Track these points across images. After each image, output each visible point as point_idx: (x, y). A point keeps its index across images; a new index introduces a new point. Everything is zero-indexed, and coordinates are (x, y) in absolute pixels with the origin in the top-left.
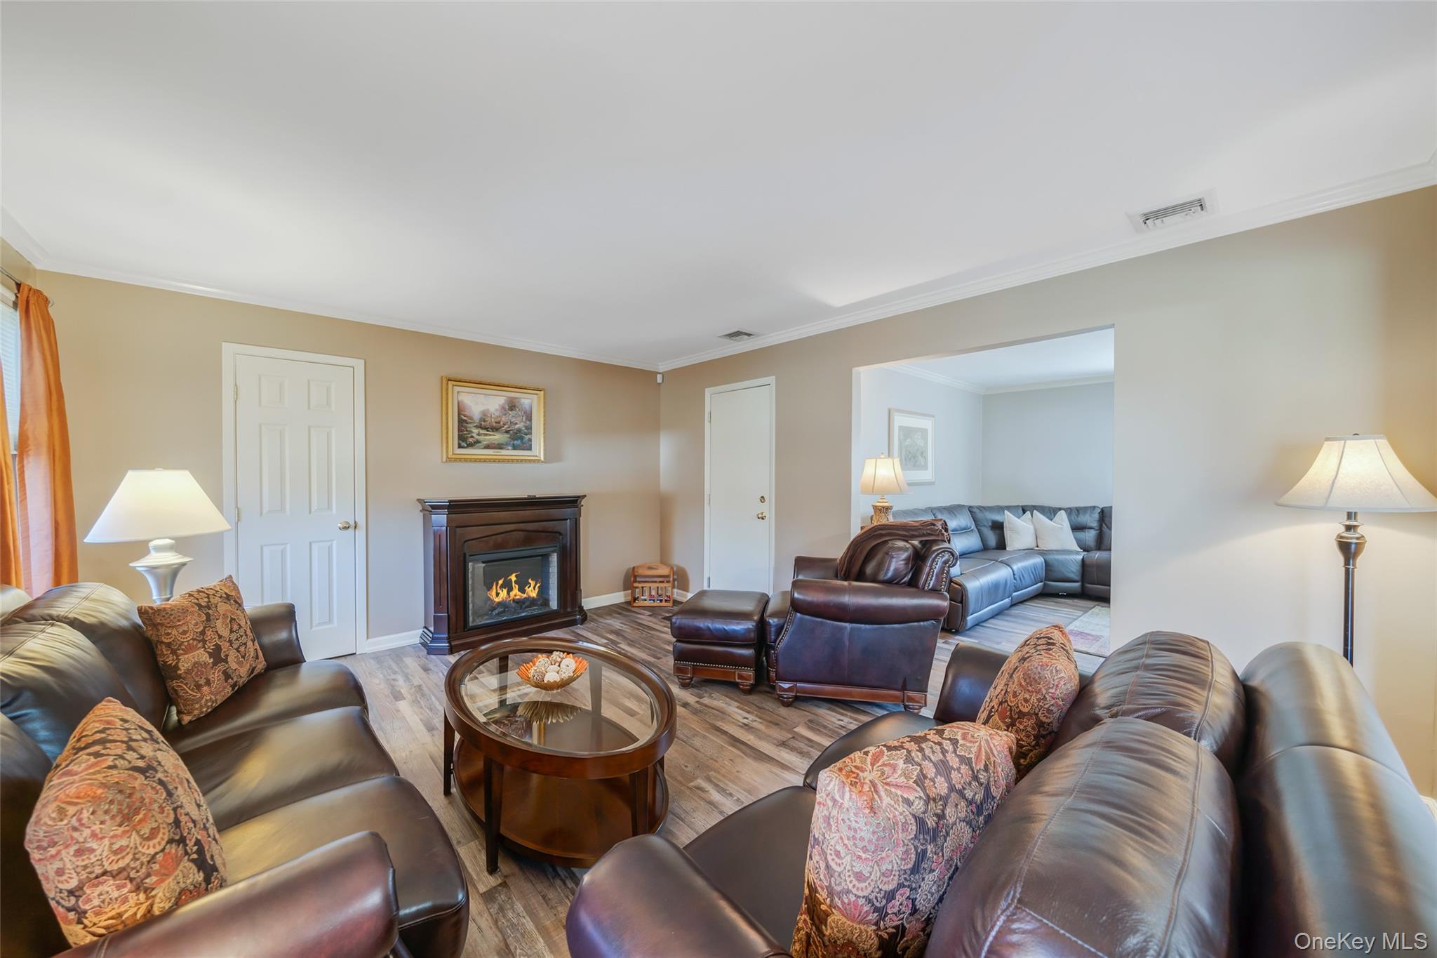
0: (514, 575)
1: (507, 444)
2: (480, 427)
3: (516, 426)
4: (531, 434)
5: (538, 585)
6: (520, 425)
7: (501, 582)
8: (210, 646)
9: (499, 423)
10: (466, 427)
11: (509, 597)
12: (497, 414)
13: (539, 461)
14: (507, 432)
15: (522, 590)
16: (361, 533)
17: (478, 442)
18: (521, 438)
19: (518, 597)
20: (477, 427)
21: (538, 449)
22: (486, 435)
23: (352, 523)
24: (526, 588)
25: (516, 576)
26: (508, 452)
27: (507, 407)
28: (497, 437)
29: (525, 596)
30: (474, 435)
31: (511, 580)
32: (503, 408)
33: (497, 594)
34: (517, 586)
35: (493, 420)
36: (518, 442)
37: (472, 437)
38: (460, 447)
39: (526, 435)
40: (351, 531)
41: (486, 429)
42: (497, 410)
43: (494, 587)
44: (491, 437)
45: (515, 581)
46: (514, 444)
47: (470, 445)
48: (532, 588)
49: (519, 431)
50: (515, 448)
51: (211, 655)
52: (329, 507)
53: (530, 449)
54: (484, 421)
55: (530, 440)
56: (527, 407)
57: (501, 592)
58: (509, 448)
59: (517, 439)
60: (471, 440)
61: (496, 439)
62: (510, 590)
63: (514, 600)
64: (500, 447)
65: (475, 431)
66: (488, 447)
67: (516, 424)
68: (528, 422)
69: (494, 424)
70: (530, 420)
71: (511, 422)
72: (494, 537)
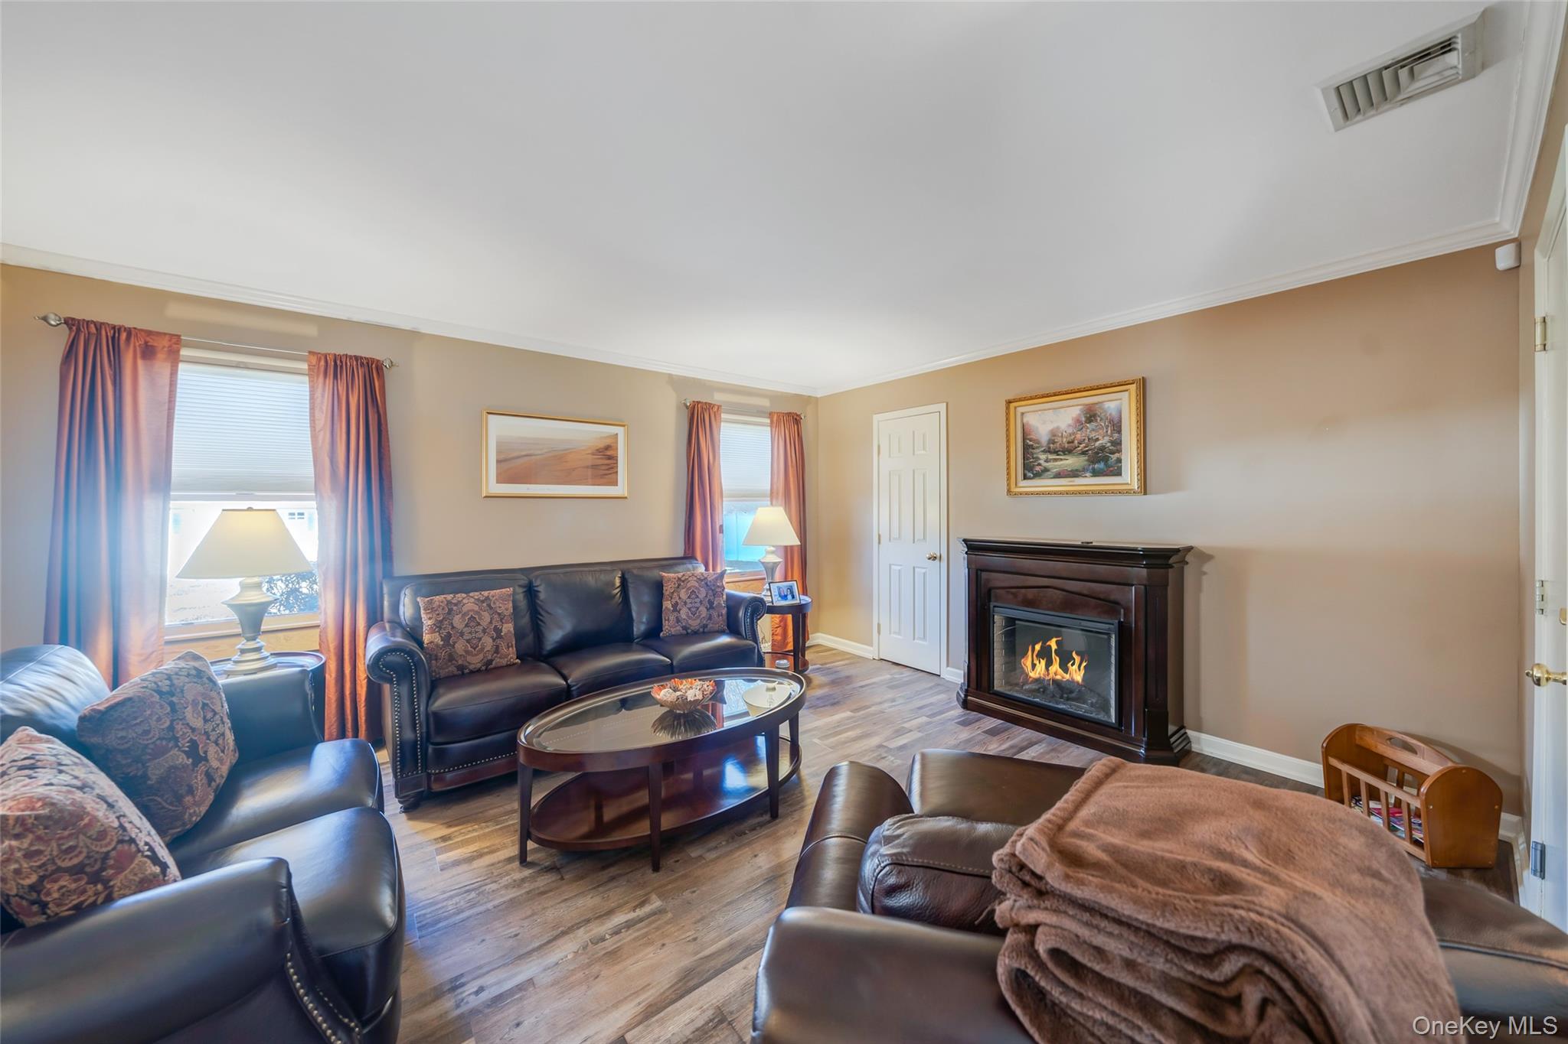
0: (1054, 640)
1: (1084, 470)
2: (1048, 451)
3: (1097, 444)
4: (1119, 451)
5: (1084, 664)
6: (1104, 441)
7: (1038, 647)
9: (1073, 442)
10: (1033, 454)
11: (1048, 674)
12: (1070, 431)
13: (1128, 492)
14: (1084, 453)
15: (1064, 667)
16: (944, 566)
17: (1046, 470)
18: (1106, 459)
19: (1058, 677)
20: (1044, 452)
21: (1130, 474)
22: (1056, 460)
23: (938, 554)
24: (1069, 665)
25: (1057, 642)
26: (1087, 481)
27: (1083, 419)
28: (1070, 462)
29: (1067, 677)
30: (1042, 462)
31: (1050, 646)
32: (1078, 421)
33: (1034, 666)
34: (1058, 659)
35: (1065, 440)
36: (1101, 465)
37: (1039, 465)
38: (1025, 477)
39: (1113, 453)
41: (1056, 452)
42: (1069, 425)
43: (1030, 653)
44: (1062, 462)
45: (1056, 650)
46: (1093, 469)
47: (1037, 475)
48: (1075, 667)
49: (1102, 448)
50: (1096, 473)
52: (925, 536)
53: (1119, 473)
54: (1054, 442)
55: (1119, 461)
56: (1114, 413)
57: (1037, 663)
58: (1088, 474)
59: (1098, 462)
60: (1038, 468)
61: (1069, 465)
62: (1049, 664)
63: (1055, 681)
64: (1074, 474)
65: (1043, 457)
66: (1058, 476)
67: (1097, 440)
68: (1116, 435)
69: (1066, 445)
70: (1119, 432)
71: (1089, 439)
72: (1023, 591)
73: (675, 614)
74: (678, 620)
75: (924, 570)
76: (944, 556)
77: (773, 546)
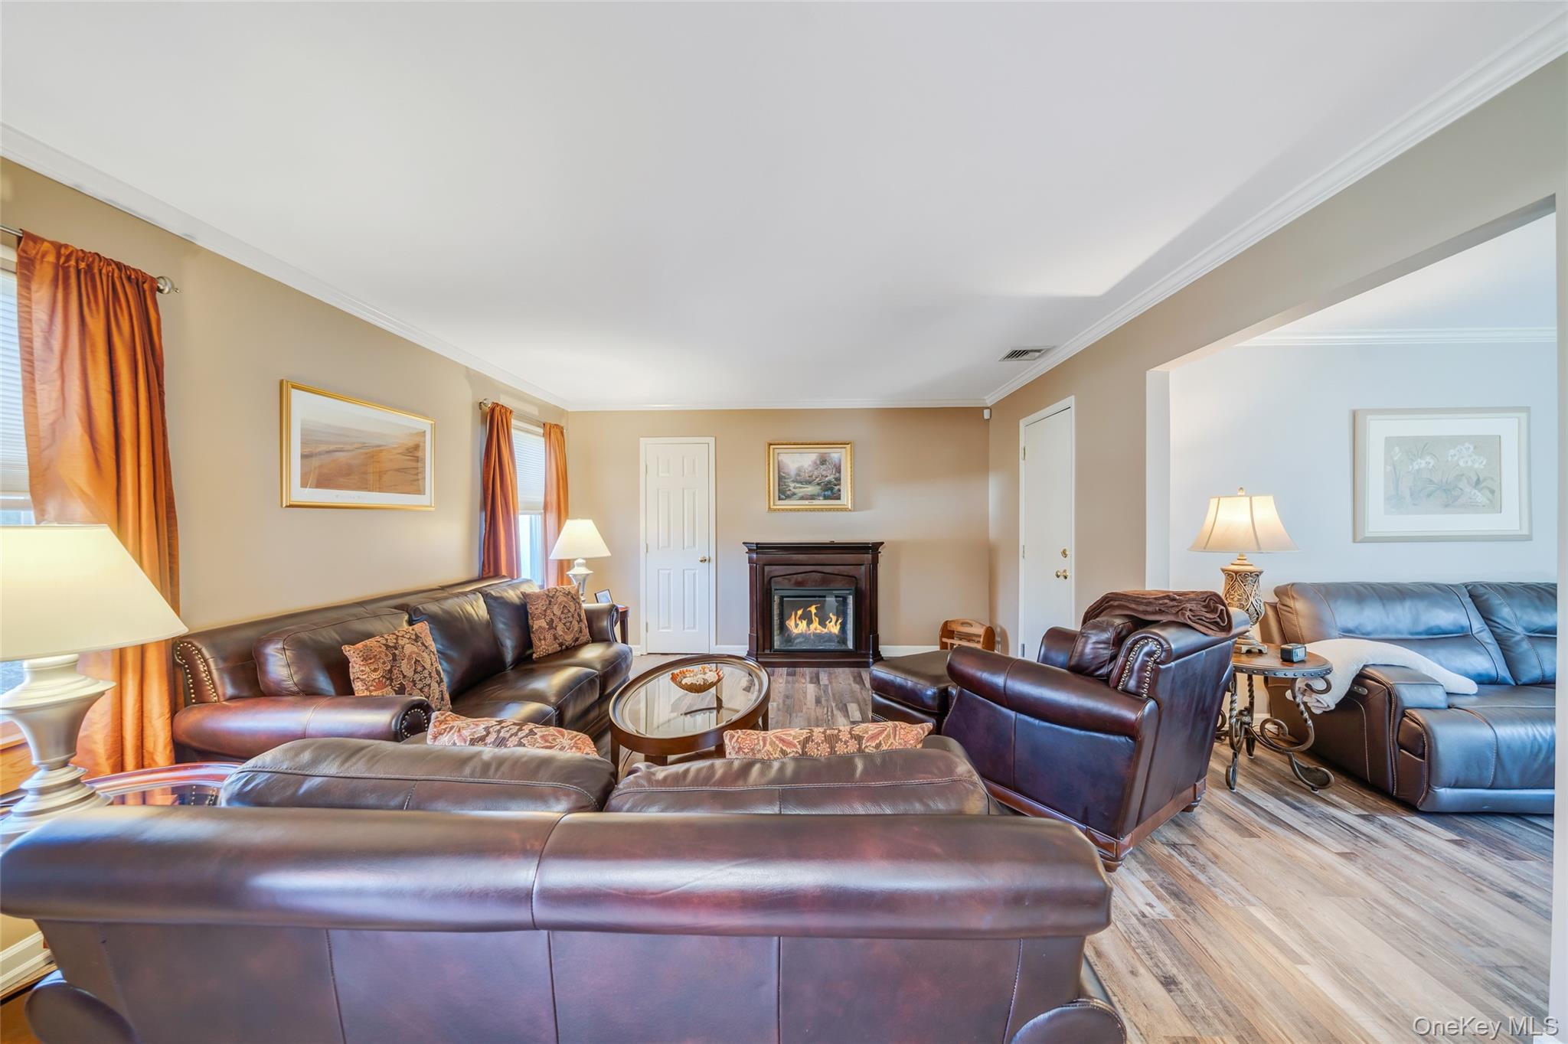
0: (814, 607)
1: (819, 495)
2: (796, 481)
3: (827, 479)
4: (839, 484)
5: (839, 621)
6: (831, 478)
7: (801, 613)
8: (548, 619)
9: (812, 476)
10: (785, 482)
11: (809, 630)
12: (810, 469)
13: (846, 510)
14: (819, 484)
15: (822, 623)
16: (713, 564)
17: (794, 494)
18: (832, 489)
19: (818, 631)
20: (793, 481)
21: (846, 499)
22: (801, 488)
23: (707, 558)
24: (827, 622)
25: (816, 608)
26: (820, 502)
27: (818, 462)
28: (811, 489)
29: (826, 630)
30: (791, 488)
31: (810, 611)
32: (815, 463)
33: (797, 626)
34: (817, 619)
35: (807, 475)
36: (828, 493)
37: (790, 490)
38: (780, 499)
39: (836, 485)
40: (707, 563)
41: (801, 483)
42: (810, 466)
43: (794, 617)
44: (804, 490)
45: (815, 614)
46: (825, 495)
47: (788, 497)
48: (833, 623)
49: (829, 482)
50: (826, 498)
51: (548, 624)
52: (694, 545)
53: (839, 498)
54: (799, 476)
55: (839, 490)
56: (837, 461)
57: (800, 623)
58: (821, 498)
59: (827, 490)
60: (788, 493)
61: (808, 492)
62: (810, 622)
63: (814, 634)
64: (812, 497)
65: (792, 485)
66: (802, 498)
67: (827, 476)
68: (837, 475)
69: (808, 478)
70: (840, 472)
71: (822, 476)
72: (795, 576)
73: (552, 631)
74: (555, 638)
75: (693, 572)
76: (713, 558)
77: (584, 559)
